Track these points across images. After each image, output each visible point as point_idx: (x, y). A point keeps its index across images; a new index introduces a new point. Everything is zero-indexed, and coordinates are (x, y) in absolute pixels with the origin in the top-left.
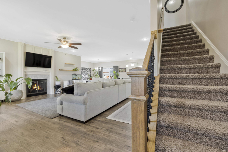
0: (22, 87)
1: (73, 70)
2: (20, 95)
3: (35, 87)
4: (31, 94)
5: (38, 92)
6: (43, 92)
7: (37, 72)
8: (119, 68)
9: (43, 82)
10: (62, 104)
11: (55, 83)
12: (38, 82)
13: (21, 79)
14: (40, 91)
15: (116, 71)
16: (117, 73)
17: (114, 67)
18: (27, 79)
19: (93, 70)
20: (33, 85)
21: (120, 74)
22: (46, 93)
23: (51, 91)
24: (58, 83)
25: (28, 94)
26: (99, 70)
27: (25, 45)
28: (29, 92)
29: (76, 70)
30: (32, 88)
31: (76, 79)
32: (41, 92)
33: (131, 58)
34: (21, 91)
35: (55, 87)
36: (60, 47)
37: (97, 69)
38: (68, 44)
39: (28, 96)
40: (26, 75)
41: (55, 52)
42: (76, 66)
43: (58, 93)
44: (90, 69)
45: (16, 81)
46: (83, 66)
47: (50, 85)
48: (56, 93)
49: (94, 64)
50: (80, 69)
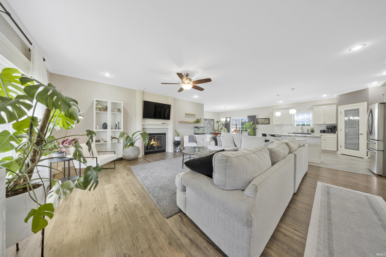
0: (139, 143)
1: (195, 122)
2: (136, 153)
3: (153, 142)
4: (149, 151)
5: (156, 150)
6: (161, 150)
7: (155, 125)
8: (257, 118)
9: (161, 137)
10: (185, 191)
11: (174, 139)
12: (156, 137)
13: (137, 134)
14: (158, 147)
15: (252, 123)
16: (254, 125)
17: (249, 117)
18: (143, 135)
19: (218, 122)
20: (150, 140)
21: (259, 126)
22: (164, 151)
23: (170, 148)
24: (177, 139)
25: (146, 151)
26: (226, 121)
27: (143, 92)
28: (147, 149)
29: (198, 121)
30: (149, 143)
31: (198, 134)
32: (159, 150)
33: (281, 102)
34: (138, 148)
35: (174, 143)
36: (181, 90)
37: (223, 120)
38: (192, 83)
39: (146, 153)
40: (143, 129)
41: (175, 99)
42: (198, 117)
43: (178, 151)
44: (213, 120)
45: (133, 136)
46: (206, 117)
47: (169, 141)
48: (175, 152)
49: (219, 114)
50: (202, 120)
